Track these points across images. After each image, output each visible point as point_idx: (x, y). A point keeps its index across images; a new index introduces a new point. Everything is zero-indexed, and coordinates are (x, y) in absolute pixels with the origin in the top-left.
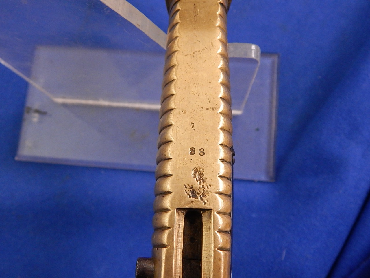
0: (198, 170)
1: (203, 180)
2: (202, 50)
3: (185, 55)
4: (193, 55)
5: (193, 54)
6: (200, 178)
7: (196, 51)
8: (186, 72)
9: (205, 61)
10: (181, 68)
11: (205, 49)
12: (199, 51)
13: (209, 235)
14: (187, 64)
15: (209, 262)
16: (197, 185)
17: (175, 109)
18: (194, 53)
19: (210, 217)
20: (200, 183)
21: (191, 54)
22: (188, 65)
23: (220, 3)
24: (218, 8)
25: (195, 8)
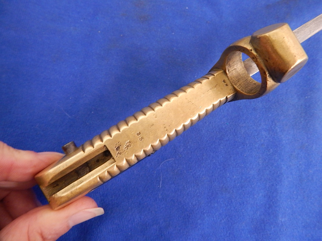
0: (131, 143)
1: (128, 148)
3: (186, 98)
6: (128, 146)
10: (178, 100)
11: (196, 106)
13: (103, 169)
14: (182, 102)
15: (89, 177)
16: (124, 147)
17: (155, 111)
19: (112, 163)
20: (125, 148)
23: (227, 97)
24: (223, 97)
25: (215, 86)
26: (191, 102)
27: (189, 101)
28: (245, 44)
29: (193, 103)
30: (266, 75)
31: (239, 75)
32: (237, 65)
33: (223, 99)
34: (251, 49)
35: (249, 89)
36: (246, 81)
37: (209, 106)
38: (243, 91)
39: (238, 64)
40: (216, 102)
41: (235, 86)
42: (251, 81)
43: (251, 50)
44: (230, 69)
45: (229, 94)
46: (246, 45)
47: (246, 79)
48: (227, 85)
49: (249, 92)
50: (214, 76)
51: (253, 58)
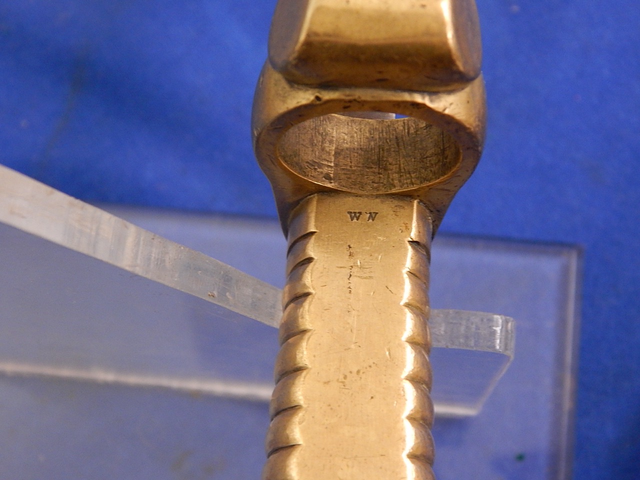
2: (366, 368)
3: (325, 383)
4: (343, 382)
5: (344, 380)
7: (351, 372)
8: (326, 428)
9: (372, 398)
10: (313, 417)
11: (373, 365)
12: (358, 372)
14: (329, 405)
18: (345, 377)
21: (338, 380)
22: (332, 409)
23: (412, 242)
24: (405, 256)
25: (351, 255)
26: (348, 374)
27: (341, 377)
28: (284, 102)
29: (355, 370)
30: (424, 105)
31: (366, 151)
32: (328, 138)
33: (409, 259)
34: (312, 98)
35: (434, 159)
36: (401, 144)
37: (402, 323)
38: (425, 180)
39: (327, 134)
40: (407, 291)
41: (394, 191)
42: (412, 131)
43: (318, 98)
44: (325, 170)
45: (408, 228)
46: (289, 101)
47: (394, 142)
48: (373, 216)
49: (444, 165)
50: (314, 237)
51: (345, 108)
